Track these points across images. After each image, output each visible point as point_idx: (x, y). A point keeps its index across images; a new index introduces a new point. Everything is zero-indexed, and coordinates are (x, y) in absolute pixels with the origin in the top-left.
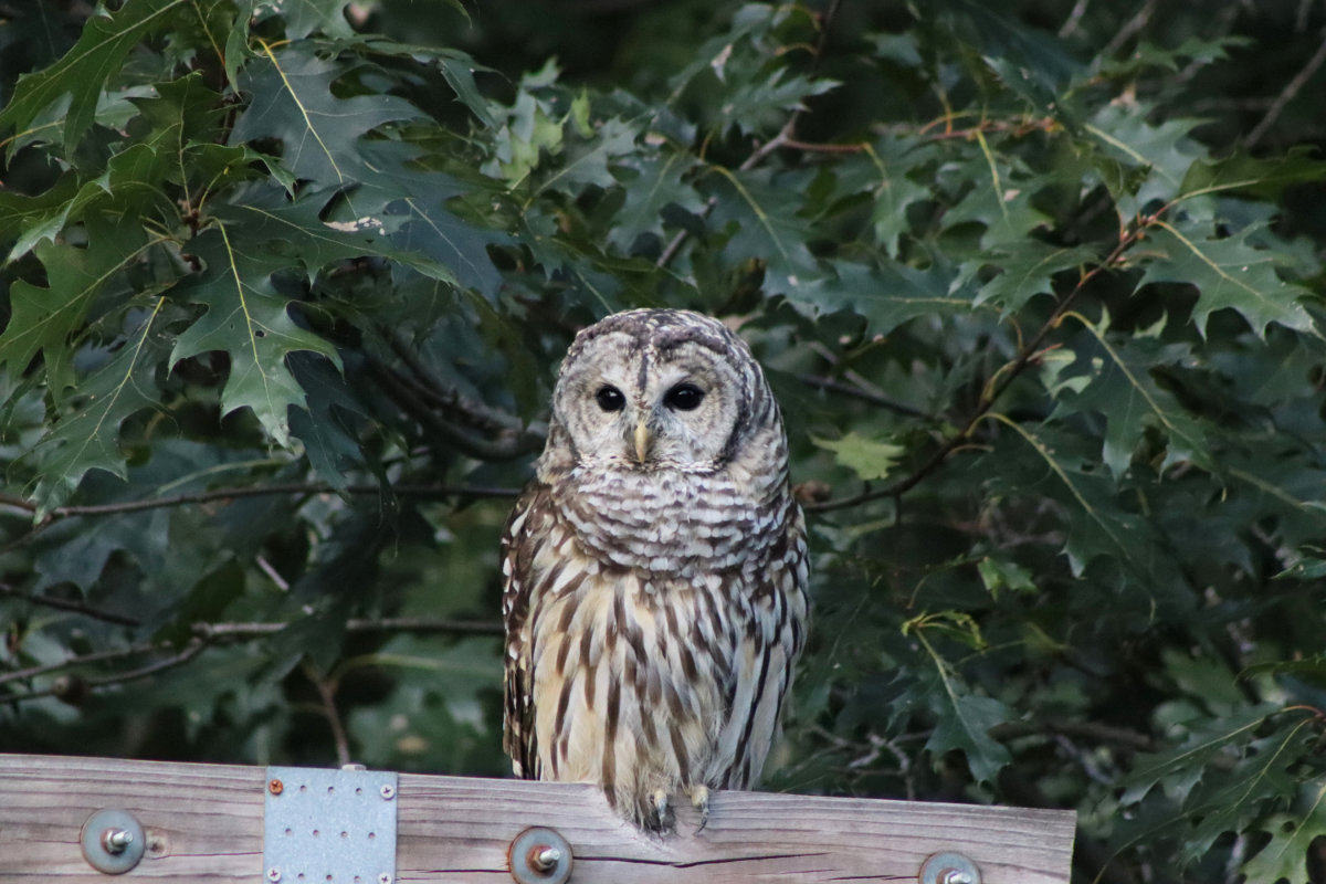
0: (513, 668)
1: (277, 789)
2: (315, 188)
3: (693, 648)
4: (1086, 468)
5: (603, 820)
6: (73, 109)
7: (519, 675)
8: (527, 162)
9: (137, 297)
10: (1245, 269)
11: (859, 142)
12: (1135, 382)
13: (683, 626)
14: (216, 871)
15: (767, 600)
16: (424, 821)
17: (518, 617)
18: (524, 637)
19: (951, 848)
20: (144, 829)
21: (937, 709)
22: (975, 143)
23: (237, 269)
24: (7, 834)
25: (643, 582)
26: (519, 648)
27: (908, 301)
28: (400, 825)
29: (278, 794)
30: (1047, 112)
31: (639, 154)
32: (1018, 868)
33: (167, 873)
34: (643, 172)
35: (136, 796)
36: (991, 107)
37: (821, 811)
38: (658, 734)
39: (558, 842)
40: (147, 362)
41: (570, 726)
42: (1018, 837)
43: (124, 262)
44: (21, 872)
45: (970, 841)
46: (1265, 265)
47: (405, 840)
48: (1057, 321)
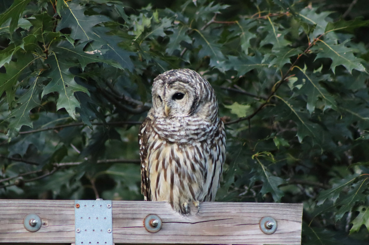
0: (143, 170)
1: (78, 206)
2: (81, 42)
3: (194, 163)
4: (302, 110)
5: (170, 211)
6: (12, 23)
7: (145, 172)
8: (141, 30)
9: (32, 74)
10: (345, 53)
11: (234, 20)
12: (315, 86)
13: (191, 157)
14: (62, 230)
15: (215, 148)
16: (120, 214)
17: (144, 156)
18: (146, 161)
19: (268, 215)
20: (41, 219)
21: (263, 180)
22: (267, 20)
23: (59, 67)
24: (2, 222)
25: (178, 145)
26: (145, 165)
27: (249, 65)
28: (113, 215)
29: (78, 208)
30: (287, 10)
31: (173, 27)
32: (287, 220)
33: (48, 231)
34: (174, 32)
35: (39, 210)
36: (271, 10)
37: (232, 206)
38: (185, 187)
39: (157, 218)
40: (36, 93)
41: (160, 186)
42: (287, 211)
43: (28, 65)
44: (7, 232)
45: (273, 213)
46: (350, 52)
47: (114, 219)
48: (292, 69)
